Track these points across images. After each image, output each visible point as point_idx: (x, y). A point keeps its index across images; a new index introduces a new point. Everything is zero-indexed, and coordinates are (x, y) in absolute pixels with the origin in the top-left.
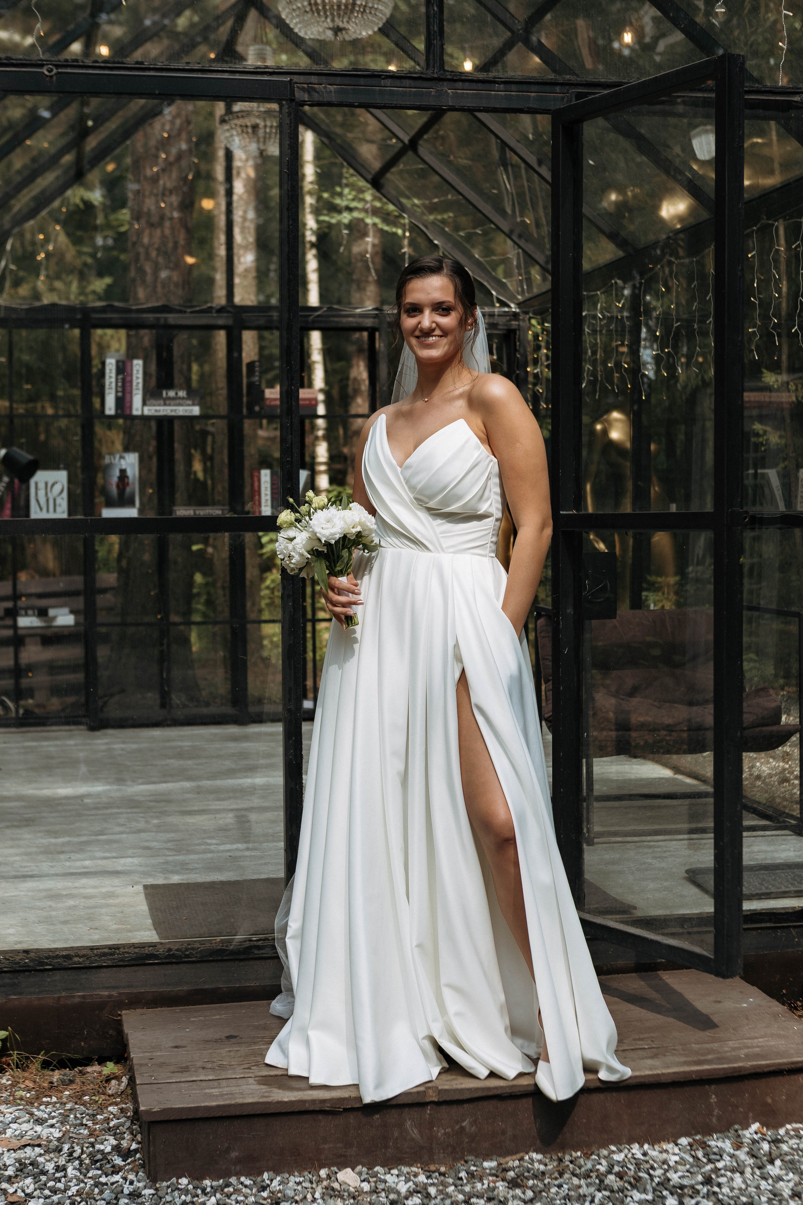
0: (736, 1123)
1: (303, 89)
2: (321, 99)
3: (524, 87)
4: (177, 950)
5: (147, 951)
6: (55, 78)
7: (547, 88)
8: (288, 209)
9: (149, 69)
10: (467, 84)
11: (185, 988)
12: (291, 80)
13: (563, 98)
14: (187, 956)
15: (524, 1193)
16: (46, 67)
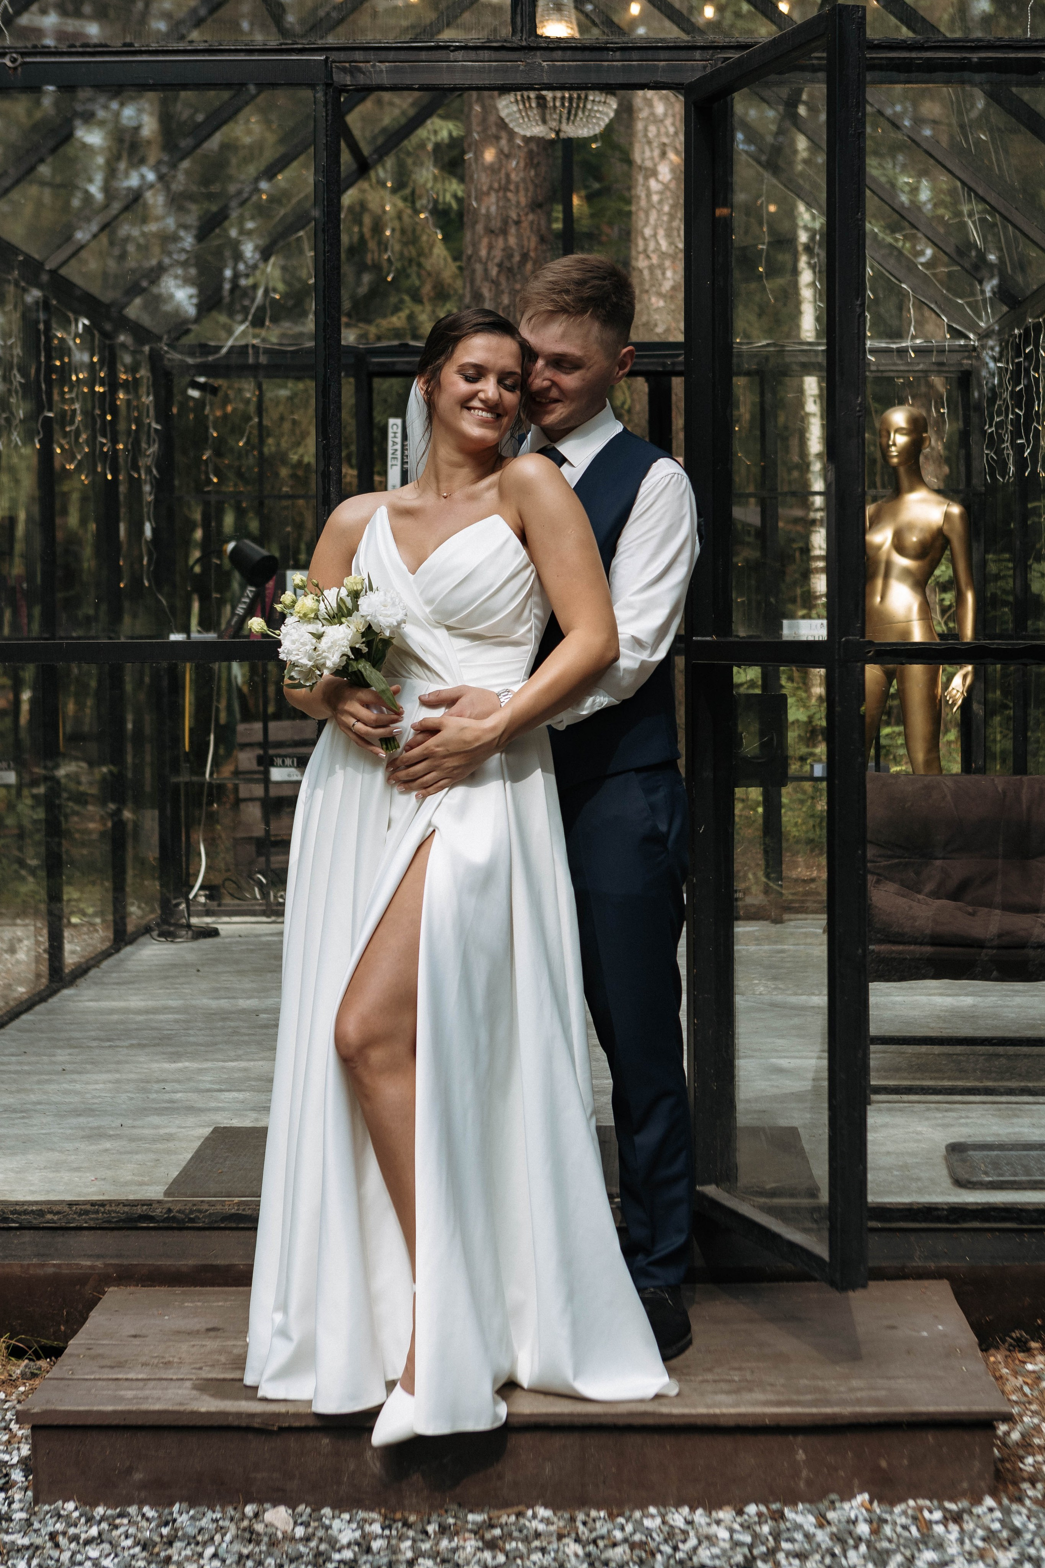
0: (833, 1491)
1: (344, 70)
2: (368, 82)
3: (650, 54)
4: (179, 1211)
5: (139, 1210)
6: (20, 69)
7: (683, 54)
8: (323, 231)
9: (141, 52)
10: (569, 53)
11: (191, 1262)
12: (327, 58)
13: (705, 67)
14: (192, 1220)
15: (494, 1558)
16: (8, 57)
